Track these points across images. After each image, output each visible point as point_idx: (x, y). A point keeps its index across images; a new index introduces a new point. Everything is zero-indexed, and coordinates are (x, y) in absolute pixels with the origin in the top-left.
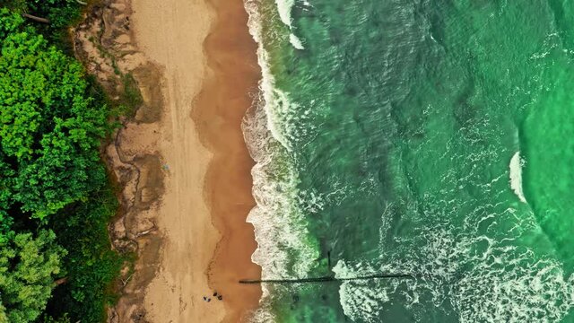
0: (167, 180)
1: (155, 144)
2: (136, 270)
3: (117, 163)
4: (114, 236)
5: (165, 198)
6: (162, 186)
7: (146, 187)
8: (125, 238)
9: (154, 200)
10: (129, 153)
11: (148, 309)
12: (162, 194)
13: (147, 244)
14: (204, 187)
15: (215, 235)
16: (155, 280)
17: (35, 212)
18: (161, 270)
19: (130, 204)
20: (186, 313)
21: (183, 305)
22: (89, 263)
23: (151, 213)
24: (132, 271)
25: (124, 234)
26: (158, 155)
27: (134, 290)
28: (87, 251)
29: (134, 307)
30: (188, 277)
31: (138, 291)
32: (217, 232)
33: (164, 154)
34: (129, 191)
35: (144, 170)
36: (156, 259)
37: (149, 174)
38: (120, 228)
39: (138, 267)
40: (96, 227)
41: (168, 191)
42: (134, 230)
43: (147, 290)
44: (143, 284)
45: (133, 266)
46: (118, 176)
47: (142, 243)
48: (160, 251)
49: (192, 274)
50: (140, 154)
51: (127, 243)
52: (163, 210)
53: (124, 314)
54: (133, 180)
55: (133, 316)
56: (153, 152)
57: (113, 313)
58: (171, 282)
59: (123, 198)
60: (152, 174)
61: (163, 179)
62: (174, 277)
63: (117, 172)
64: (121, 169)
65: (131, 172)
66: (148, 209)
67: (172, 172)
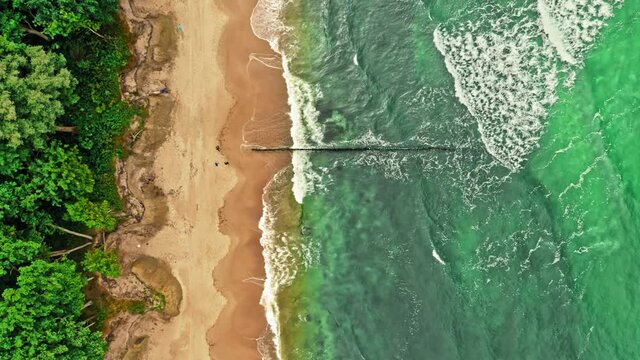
0: (180, 42)
1: (169, 4)
2: (146, 129)
3: (130, 16)
4: (125, 89)
5: (178, 61)
6: (175, 48)
7: (158, 45)
8: (136, 93)
9: (167, 60)
10: (142, 10)
11: (157, 173)
12: (175, 56)
13: (158, 104)
14: (218, 51)
15: (228, 101)
16: (165, 144)
17: (46, 26)
18: (172, 134)
19: (142, 59)
20: (197, 179)
21: (194, 171)
22: (99, 110)
23: (163, 75)
24: (142, 127)
25: (135, 89)
26: (171, 17)
27: (144, 151)
28: (97, 97)
29: (143, 170)
30: (199, 143)
31: (147, 154)
32: (230, 97)
33: (178, 15)
34: (141, 44)
35: (157, 27)
36: (167, 122)
37: (162, 32)
38: (131, 83)
39: (148, 126)
40: (106, 74)
41: (181, 53)
42: (145, 89)
43: (157, 154)
44: (153, 147)
45: (143, 123)
46: (131, 27)
47: (153, 101)
48: (171, 115)
49: (203, 139)
50: (154, 14)
51: (137, 98)
52: (175, 73)
53: (132, 175)
54: (146, 34)
55: (142, 180)
56: (166, 13)
57: (121, 168)
58: (182, 146)
59: (135, 50)
60: (165, 34)
61: (176, 41)
62: (185, 141)
63: (129, 23)
64: (133, 21)
65: (143, 26)
66: (160, 69)
67: (185, 34)
